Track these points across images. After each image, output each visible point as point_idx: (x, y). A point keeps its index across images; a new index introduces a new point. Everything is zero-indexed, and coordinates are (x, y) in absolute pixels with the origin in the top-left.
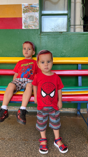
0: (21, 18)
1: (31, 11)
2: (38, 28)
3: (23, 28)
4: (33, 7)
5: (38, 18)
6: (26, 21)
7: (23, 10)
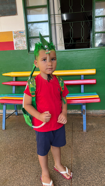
0: (13, 42)
1: (20, 36)
2: (26, 49)
3: (15, 49)
4: (21, 32)
5: (25, 41)
6: (16, 44)
7: (13, 36)
